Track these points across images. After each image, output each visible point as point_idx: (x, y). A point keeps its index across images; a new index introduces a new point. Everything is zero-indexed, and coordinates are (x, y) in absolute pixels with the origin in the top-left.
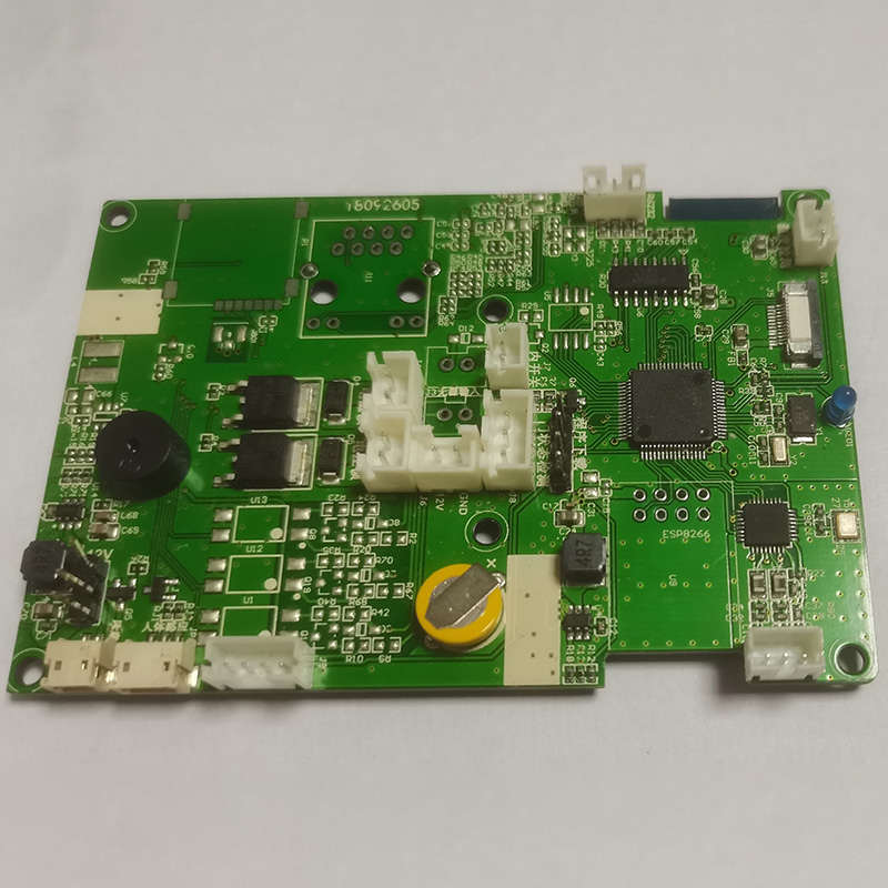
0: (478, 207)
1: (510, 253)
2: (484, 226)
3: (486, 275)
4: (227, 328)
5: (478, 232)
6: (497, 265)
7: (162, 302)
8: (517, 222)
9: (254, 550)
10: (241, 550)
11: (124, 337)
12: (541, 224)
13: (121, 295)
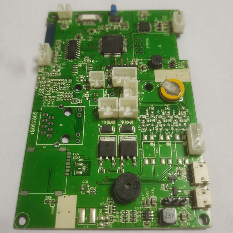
0: (40, 94)
1: (58, 85)
2: (47, 92)
3: (65, 91)
4: (77, 170)
5: (49, 94)
6: (62, 88)
7: (63, 196)
8: (47, 83)
9: (157, 150)
10: (158, 154)
11: (77, 208)
12: (49, 77)
13: (59, 213)
